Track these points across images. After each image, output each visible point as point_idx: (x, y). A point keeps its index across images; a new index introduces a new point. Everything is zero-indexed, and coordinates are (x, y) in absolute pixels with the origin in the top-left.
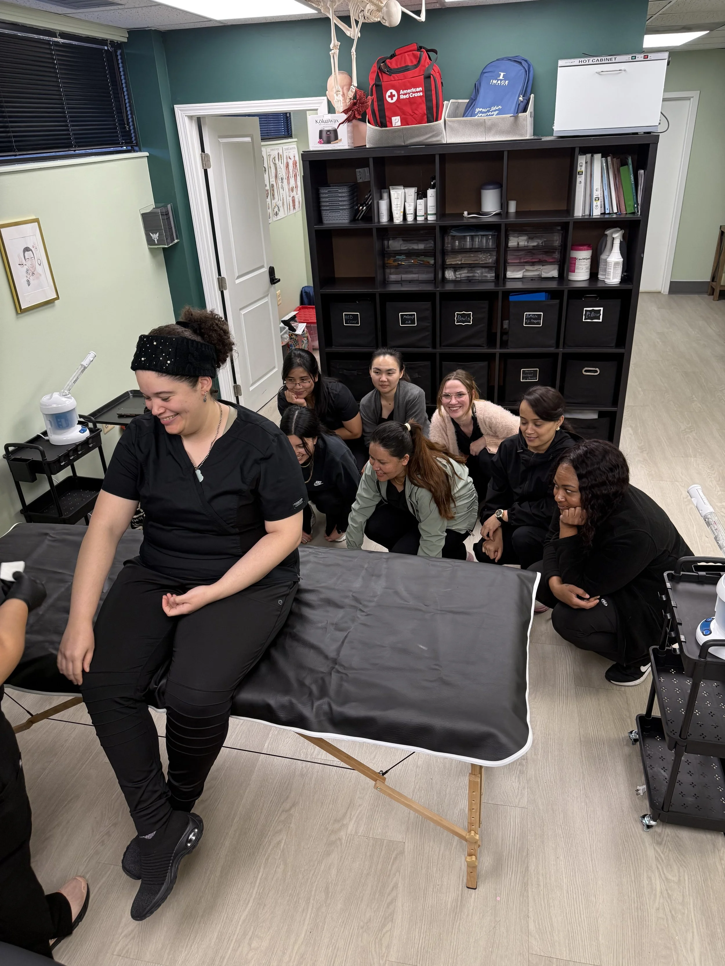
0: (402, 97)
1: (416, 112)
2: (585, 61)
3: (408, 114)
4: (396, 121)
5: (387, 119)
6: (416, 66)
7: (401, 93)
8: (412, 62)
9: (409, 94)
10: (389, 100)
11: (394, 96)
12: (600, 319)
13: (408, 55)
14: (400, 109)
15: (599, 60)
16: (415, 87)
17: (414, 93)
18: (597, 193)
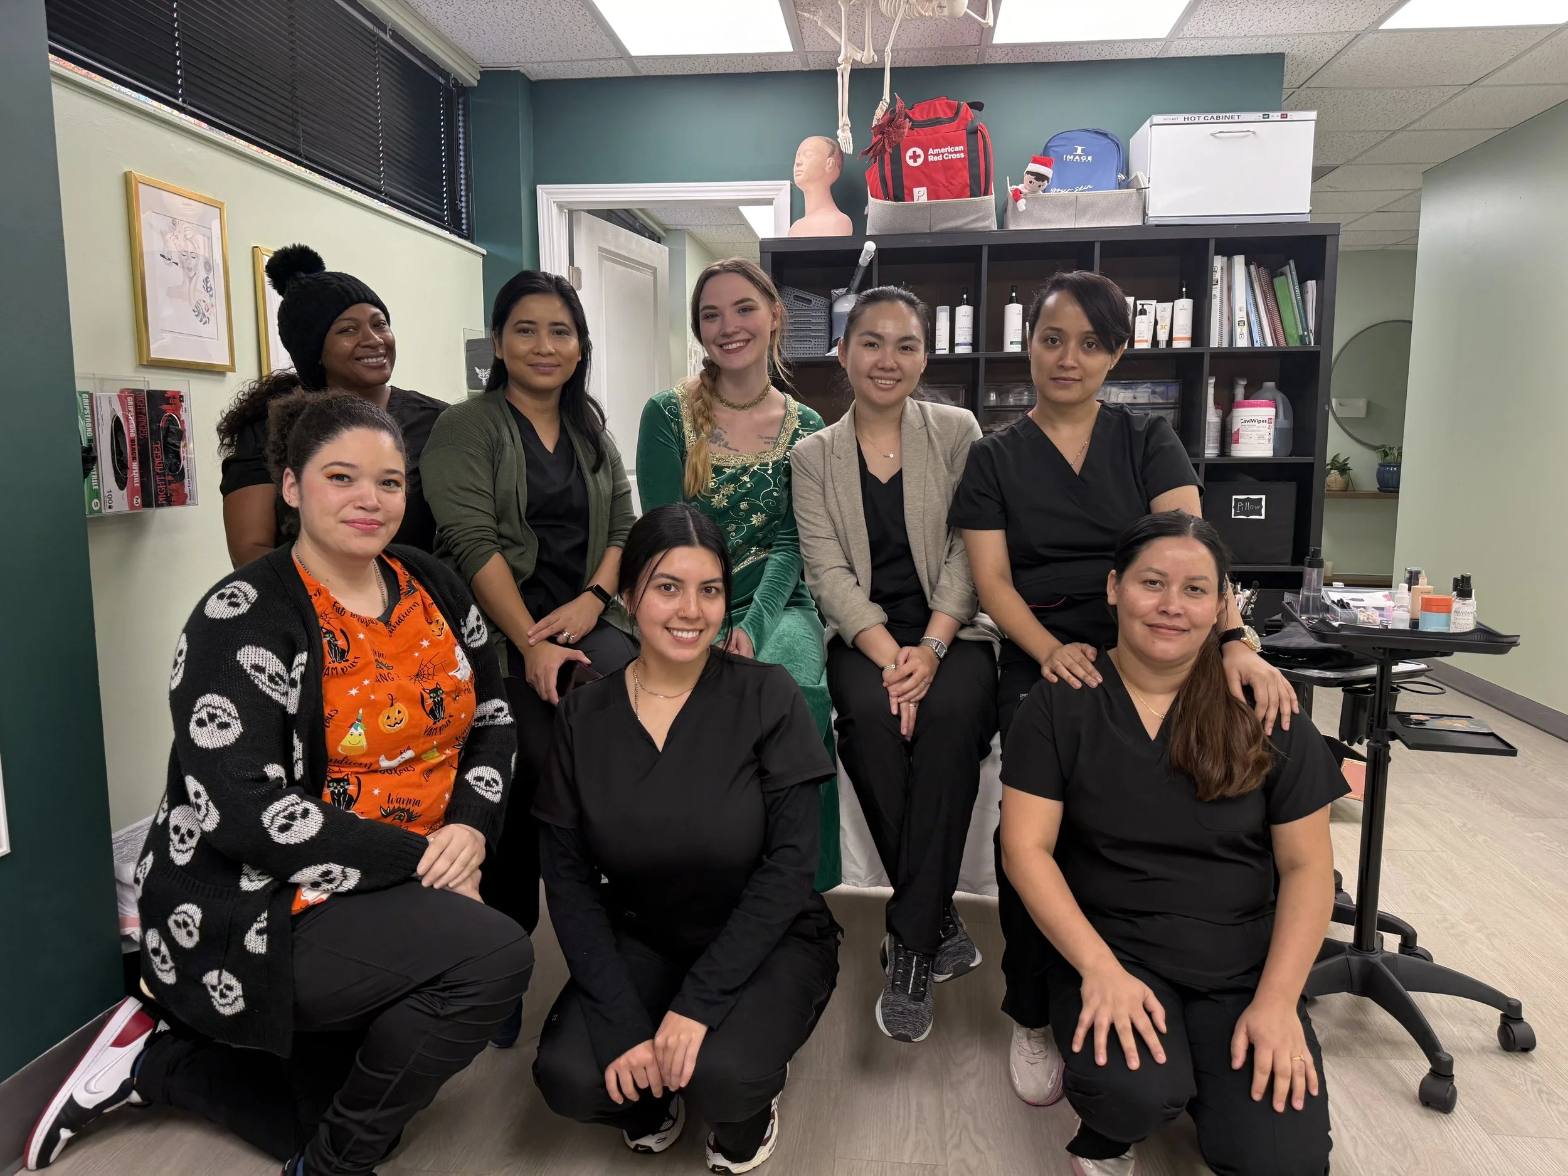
0: (931, 158)
1: (953, 182)
2: (1193, 119)
3: (941, 185)
4: (920, 194)
5: (906, 191)
6: (952, 119)
7: (929, 153)
8: (945, 113)
9: (943, 154)
10: (911, 162)
11: (919, 156)
12: (1261, 515)
13: (940, 104)
14: (927, 176)
15: (1215, 118)
16: (953, 145)
17: (951, 153)
18: (1240, 315)
